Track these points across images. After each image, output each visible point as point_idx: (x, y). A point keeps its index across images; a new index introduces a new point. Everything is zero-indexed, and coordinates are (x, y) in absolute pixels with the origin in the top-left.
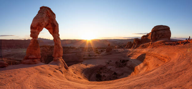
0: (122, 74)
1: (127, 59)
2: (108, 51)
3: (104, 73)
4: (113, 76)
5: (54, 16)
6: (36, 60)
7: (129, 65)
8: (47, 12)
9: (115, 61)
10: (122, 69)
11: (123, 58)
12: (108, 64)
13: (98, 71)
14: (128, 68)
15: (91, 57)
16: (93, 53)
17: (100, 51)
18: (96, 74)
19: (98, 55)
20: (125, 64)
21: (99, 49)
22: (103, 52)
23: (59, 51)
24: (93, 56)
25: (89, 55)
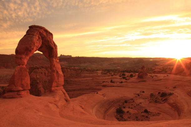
0: (159, 114)
1: (170, 92)
2: (140, 77)
3: (129, 107)
4: (143, 114)
5: (50, 37)
6: (23, 93)
7: (171, 101)
8: (40, 33)
9: (150, 93)
10: (159, 105)
11: (164, 90)
12: (139, 95)
13: (121, 104)
14: (170, 107)
15: (114, 83)
16: (117, 78)
17: (129, 75)
18: (116, 109)
19: (126, 81)
20: (166, 99)
21: (127, 72)
22: (133, 77)
23: (58, 79)
24: (118, 83)
25: (112, 80)
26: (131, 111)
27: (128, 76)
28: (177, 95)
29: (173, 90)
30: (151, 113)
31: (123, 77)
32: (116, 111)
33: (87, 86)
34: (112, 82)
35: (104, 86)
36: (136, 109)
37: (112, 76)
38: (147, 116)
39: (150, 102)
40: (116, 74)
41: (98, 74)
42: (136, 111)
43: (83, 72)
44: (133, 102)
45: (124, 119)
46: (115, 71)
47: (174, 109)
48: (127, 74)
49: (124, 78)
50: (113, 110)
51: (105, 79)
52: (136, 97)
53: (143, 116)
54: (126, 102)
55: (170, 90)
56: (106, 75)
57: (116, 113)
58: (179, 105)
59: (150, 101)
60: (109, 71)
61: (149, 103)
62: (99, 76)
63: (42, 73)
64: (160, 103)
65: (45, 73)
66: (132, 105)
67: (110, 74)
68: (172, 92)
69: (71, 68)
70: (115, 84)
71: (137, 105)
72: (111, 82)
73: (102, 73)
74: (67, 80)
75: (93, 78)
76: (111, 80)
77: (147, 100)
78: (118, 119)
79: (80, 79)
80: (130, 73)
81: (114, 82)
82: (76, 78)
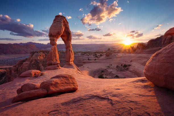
2: (107, 55)
3: (106, 75)
7: (131, 69)
8: (64, 21)
9: (116, 66)
11: (125, 63)
12: (109, 67)
13: (100, 73)
14: (131, 73)
16: (92, 57)
18: (98, 76)
19: (98, 59)
20: (128, 68)
22: (102, 56)
23: (72, 56)
24: (93, 60)
27: (99, 56)
28: (134, 65)
29: (131, 63)
34: (89, 59)
35: (84, 63)
37: (88, 56)
39: (117, 71)
40: (90, 54)
44: (107, 71)
46: (90, 53)
47: (134, 74)
48: (98, 54)
49: (96, 57)
51: (84, 58)
54: (103, 71)
55: (128, 63)
56: (84, 55)
58: (138, 71)
60: (85, 53)
62: (80, 56)
63: (41, 56)
64: (124, 71)
65: (43, 56)
66: (107, 73)
68: (130, 64)
70: (91, 61)
71: (110, 73)
73: (81, 54)
75: (76, 58)
76: (88, 58)
77: (115, 70)
80: (99, 53)
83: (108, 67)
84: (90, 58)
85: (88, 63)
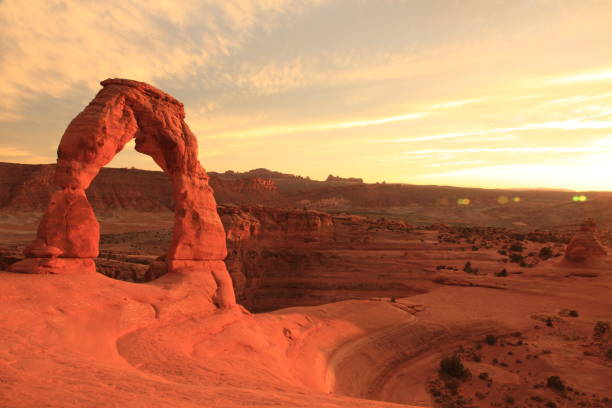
8: (128, 99)
9: (597, 321)
15: (476, 274)
16: (492, 257)
17: (538, 252)
18: (443, 359)
19: (520, 269)
21: (534, 240)
22: (550, 260)
23: (198, 236)
24: (490, 276)
25: (468, 265)
26: (498, 375)
27: (531, 255)
30: (577, 393)
31: (511, 257)
32: (439, 368)
33: (383, 276)
34: (468, 268)
35: (441, 281)
36: (518, 372)
37: (475, 249)
38: (554, 401)
39: (587, 354)
40: (489, 243)
41: (428, 242)
42: (516, 378)
43: (374, 231)
44: (520, 343)
45: (460, 397)
46: (488, 235)
48: (530, 246)
49: (516, 259)
50: (431, 361)
51: (448, 259)
52: (537, 327)
53: (537, 399)
54: (491, 341)
56: (451, 245)
57: (437, 374)
59: (587, 349)
60: (465, 232)
61: (580, 353)
62: (428, 248)
63: (242, 227)
65: (252, 228)
66: (510, 353)
67: (468, 241)
69: (336, 216)
70: (476, 279)
71: (528, 357)
72: (465, 270)
73: (440, 237)
74: (319, 254)
75: (406, 254)
76: (466, 262)
77: (576, 344)
78: (435, 393)
79: (364, 254)
80: (542, 242)
81: (476, 272)
82: (351, 248)
83: (543, 324)
84: (475, 264)
85: (455, 288)
